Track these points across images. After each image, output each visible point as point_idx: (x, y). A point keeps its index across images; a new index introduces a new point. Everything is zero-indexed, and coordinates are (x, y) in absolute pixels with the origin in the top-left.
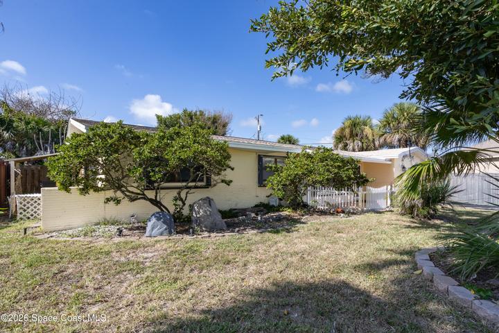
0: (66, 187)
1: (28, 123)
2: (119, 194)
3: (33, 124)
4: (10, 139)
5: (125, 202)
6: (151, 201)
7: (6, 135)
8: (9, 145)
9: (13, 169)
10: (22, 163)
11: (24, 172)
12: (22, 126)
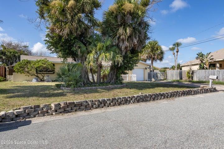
0: (17, 72)
1: (11, 53)
2: (28, 74)
3: (12, 53)
4: (5, 59)
5: (30, 76)
6: (36, 76)
7: (4, 57)
8: (4, 61)
9: (7, 69)
10: (9, 67)
11: (10, 70)
12: (9, 54)
